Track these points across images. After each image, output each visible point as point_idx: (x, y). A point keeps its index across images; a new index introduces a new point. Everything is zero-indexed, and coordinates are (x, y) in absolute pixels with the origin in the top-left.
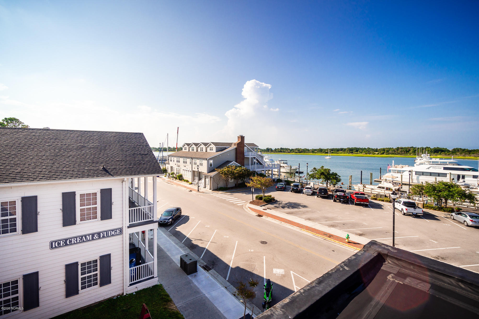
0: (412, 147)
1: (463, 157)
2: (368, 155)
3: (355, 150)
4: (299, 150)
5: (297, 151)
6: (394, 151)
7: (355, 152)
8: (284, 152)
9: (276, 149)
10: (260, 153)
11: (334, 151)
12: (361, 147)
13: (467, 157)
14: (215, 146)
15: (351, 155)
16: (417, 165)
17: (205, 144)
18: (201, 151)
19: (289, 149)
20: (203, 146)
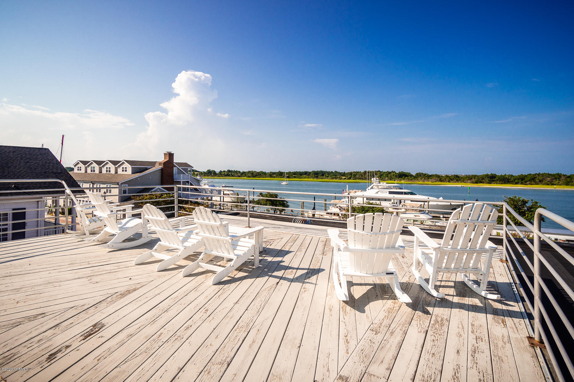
0: (379, 171)
1: (422, 183)
2: (334, 180)
3: (320, 173)
4: (253, 174)
5: (250, 175)
6: (361, 175)
7: (321, 176)
8: (232, 175)
9: (221, 172)
10: (199, 178)
11: (297, 175)
12: (328, 171)
13: (426, 183)
14: (130, 166)
15: (315, 180)
16: (369, 189)
17: (115, 163)
18: (108, 173)
19: (240, 172)
20: (110, 165)
